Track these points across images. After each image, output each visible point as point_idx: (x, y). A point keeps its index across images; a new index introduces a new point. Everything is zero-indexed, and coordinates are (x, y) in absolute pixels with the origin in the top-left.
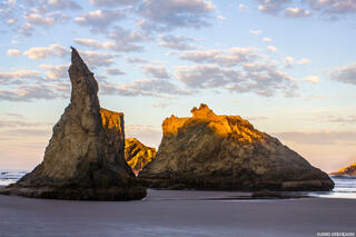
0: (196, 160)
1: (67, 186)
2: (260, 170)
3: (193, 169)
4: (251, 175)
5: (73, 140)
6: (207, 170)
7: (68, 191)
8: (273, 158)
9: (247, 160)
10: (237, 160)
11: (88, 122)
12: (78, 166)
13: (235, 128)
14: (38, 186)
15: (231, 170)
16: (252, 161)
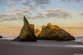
0: (48, 34)
1: (23, 39)
2: (61, 36)
3: (48, 36)
4: (59, 37)
5: (24, 32)
6: (50, 36)
7: (24, 40)
8: (63, 34)
9: (58, 34)
10: (56, 34)
11: (27, 29)
12: (25, 36)
13: (56, 28)
14: (19, 39)
15: (55, 36)
16: (59, 34)
